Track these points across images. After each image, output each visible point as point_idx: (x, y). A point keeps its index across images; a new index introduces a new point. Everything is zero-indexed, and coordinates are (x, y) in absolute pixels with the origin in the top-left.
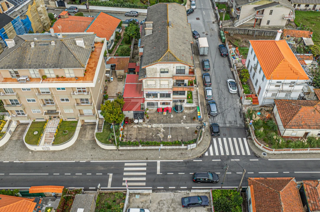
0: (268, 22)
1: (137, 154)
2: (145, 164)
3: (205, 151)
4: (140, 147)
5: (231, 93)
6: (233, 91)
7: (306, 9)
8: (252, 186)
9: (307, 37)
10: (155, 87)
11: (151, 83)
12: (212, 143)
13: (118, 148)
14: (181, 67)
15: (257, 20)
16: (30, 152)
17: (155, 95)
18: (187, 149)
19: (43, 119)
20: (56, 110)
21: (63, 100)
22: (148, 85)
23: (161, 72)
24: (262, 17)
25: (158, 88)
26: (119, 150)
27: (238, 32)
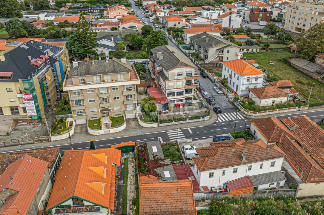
0: (228, 58)
1: (172, 127)
2: (181, 131)
3: (216, 120)
4: (174, 123)
5: (219, 94)
6: (220, 92)
7: (247, 52)
8: (253, 122)
9: (254, 63)
10: (174, 87)
11: (171, 84)
12: (218, 116)
13: (158, 125)
14: (189, 71)
15: (220, 57)
16: (95, 136)
17: (173, 94)
18: (204, 120)
19: (97, 117)
20: (108, 108)
21: (115, 98)
22: (169, 87)
23: (178, 75)
24: (223, 54)
25: (176, 88)
26: (159, 127)
27: (209, 65)
